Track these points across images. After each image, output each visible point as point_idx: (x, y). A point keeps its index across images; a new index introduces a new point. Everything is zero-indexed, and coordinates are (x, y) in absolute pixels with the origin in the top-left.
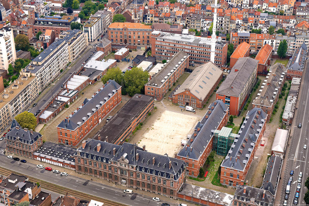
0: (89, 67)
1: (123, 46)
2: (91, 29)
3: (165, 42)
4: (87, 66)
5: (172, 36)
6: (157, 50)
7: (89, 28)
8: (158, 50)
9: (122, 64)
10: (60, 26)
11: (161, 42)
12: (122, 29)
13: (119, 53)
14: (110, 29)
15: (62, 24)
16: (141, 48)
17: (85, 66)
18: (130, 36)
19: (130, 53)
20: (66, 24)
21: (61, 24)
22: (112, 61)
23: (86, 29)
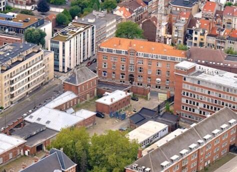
0: (33, 120)
1: (121, 87)
2: (64, 46)
3: (201, 87)
4: (31, 117)
5: (217, 76)
6: (185, 102)
7: (61, 43)
8: (187, 101)
9: (108, 122)
10: (5, 33)
11: (193, 85)
12: (126, 53)
13: (105, 100)
14: (103, 50)
15: (9, 31)
16: (159, 94)
17: (27, 119)
18: (141, 68)
19: (132, 101)
20: (18, 30)
21: (7, 31)
22: (86, 114)
23: (54, 44)
